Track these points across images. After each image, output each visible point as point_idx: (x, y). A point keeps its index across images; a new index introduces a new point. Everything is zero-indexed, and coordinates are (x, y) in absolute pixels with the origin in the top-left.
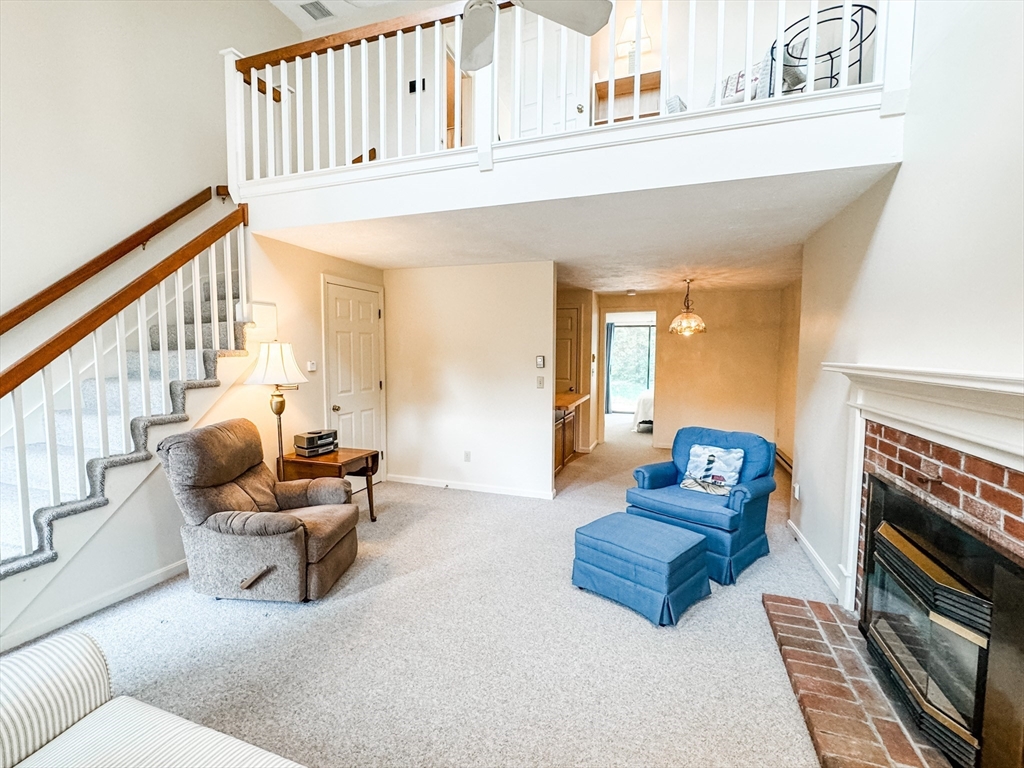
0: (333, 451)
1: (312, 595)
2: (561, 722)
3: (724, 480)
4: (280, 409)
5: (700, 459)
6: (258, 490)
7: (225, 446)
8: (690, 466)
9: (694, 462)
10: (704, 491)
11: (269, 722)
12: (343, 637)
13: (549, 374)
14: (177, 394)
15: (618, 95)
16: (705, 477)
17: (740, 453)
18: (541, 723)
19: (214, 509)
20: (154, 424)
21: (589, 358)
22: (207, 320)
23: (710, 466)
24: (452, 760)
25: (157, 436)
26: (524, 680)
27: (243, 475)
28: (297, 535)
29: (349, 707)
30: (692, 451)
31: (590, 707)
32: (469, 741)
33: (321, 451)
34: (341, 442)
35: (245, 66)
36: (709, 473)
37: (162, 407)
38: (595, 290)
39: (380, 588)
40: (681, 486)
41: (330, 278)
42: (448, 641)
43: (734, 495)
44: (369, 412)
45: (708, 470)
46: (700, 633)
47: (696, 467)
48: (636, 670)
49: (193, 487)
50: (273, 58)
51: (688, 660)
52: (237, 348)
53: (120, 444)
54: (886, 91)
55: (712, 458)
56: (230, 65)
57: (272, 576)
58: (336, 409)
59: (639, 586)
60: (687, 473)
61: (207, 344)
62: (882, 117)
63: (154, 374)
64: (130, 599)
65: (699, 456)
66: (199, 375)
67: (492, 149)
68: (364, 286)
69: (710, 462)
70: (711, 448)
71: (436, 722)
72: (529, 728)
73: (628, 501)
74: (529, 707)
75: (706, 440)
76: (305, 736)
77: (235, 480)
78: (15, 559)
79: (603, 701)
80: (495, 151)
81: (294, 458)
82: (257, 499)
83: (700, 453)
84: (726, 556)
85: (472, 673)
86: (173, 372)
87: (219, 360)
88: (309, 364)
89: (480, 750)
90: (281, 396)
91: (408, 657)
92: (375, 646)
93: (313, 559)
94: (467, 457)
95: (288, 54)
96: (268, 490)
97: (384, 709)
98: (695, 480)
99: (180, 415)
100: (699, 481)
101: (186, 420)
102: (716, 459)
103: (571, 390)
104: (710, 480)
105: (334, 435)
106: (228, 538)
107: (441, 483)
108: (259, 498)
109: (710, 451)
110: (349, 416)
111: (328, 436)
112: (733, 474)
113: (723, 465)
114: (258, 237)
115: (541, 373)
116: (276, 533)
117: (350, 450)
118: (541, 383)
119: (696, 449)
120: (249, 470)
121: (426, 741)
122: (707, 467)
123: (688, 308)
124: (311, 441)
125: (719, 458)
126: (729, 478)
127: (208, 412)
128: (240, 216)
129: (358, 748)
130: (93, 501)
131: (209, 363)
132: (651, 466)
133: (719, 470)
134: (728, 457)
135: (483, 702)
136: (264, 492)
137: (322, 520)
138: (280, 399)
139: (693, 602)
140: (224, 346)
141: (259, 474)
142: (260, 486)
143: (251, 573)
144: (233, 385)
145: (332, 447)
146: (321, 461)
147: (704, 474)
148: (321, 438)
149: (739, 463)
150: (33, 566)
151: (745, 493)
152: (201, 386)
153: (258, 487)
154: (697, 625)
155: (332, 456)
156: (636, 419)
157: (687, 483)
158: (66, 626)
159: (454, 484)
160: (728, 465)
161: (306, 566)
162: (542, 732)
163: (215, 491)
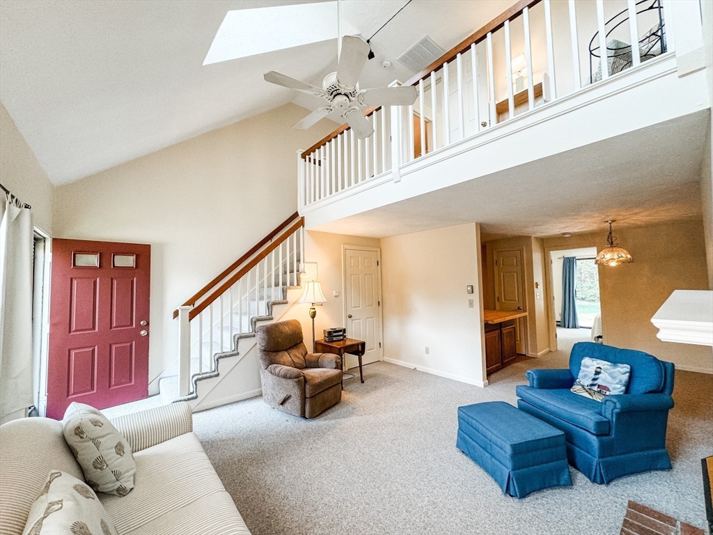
0: (342, 340)
1: (307, 415)
2: (393, 529)
3: (609, 390)
4: (313, 316)
5: (589, 370)
6: (296, 356)
7: (282, 333)
8: (581, 374)
9: (583, 371)
10: (591, 398)
11: (260, 471)
12: (312, 441)
13: (477, 297)
14: (270, 306)
15: (516, 106)
16: (592, 385)
17: (626, 368)
18: (380, 525)
19: (271, 362)
20: (258, 320)
21: (533, 285)
22: (292, 271)
23: (597, 376)
24: (321, 523)
25: (259, 324)
26: (386, 496)
27: (291, 348)
28: (299, 380)
29: (293, 476)
30: (583, 362)
31: (418, 529)
32: (336, 517)
33: (335, 339)
34: (348, 336)
35: (304, 156)
36: (596, 382)
37: (263, 312)
38: (533, 236)
39: (343, 420)
40: (572, 390)
41: (346, 247)
42: (359, 459)
43: (605, 403)
44: (372, 319)
45: (594, 379)
46: (542, 512)
47: (585, 376)
48: (467, 518)
49: (264, 351)
50: (313, 149)
51: (516, 527)
52: (298, 285)
53: (246, 329)
54: (677, 56)
55: (598, 370)
56: (299, 156)
57: (290, 401)
58: (350, 317)
59: (493, 459)
60: (578, 380)
61: (284, 284)
62: (680, 77)
63: (261, 298)
64: (245, 400)
65: (587, 367)
66: (280, 298)
67: (399, 169)
68: (368, 249)
69: (597, 373)
70: (599, 361)
71: (326, 500)
72: (372, 524)
73: (517, 395)
74: (380, 512)
75: (596, 354)
76: (269, 482)
77: (286, 350)
78: (206, 373)
79: (428, 529)
80: (401, 170)
81: (323, 342)
82: (295, 361)
83: (589, 365)
84: (595, 457)
85: (361, 481)
86: (269, 297)
87: (288, 291)
88: (334, 292)
89: (338, 524)
90: (314, 309)
91: (334, 461)
92: (323, 450)
93: (308, 396)
94: (427, 351)
95: (318, 146)
96: (301, 357)
97: (307, 484)
98: (583, 386)
99: (270, 317)
100: (587, 388)
101: (272, 319)
102: (602, 371)
103: (519, 308)
104: (595, 388)
105: (344, 331)
106: (274, 377)
107: (412, 366)
108: (296, 360)
109: (598, 364)
110: (358, 321)
111: (340, 331)
112: (619, 386)
113: (608, 377)
114: (309, 232)
115: (471, 296)
116: (290, 378)
117: (352, 340)
118: (471, 303)
119: (586, 361)
120: (295, 346)
121: (316, 507)
122: (593, 377)
123: (612, 243)
124: (330, 333)
125: (605, 370)
126: (614, 389)
127: (282, 316)
128: (302, 223)
129: (286, 497)
130: (234, 352)
131: (284, 292)
132: (542, 371)
133: (604, 380)
134: (613, 370)
135: (357, 499)
136: (299, 357)
137: (317, 376)
138: (313, 310)
139: (551, 487)
140: (292, 284)
141: (299, 348)
142: (298, 354)
143: (282, 397)
144: (295, 303)
145: (342, 338)
146: (334, 345)
147: (591, 382)
148: (335, 332)
149: (626, 377)
150: (211, 377)
151: (615, 403)
152: (279, 303)
153: (296, 355)
154: (543, 505)
155: (342, 342)
156: (593, 333)
157: (576, 389)
158: (220, 406)
159: (420, 368)
160: (614, 378)
161: (304, 399)
162: (378, 530)
163: (275, 354)
